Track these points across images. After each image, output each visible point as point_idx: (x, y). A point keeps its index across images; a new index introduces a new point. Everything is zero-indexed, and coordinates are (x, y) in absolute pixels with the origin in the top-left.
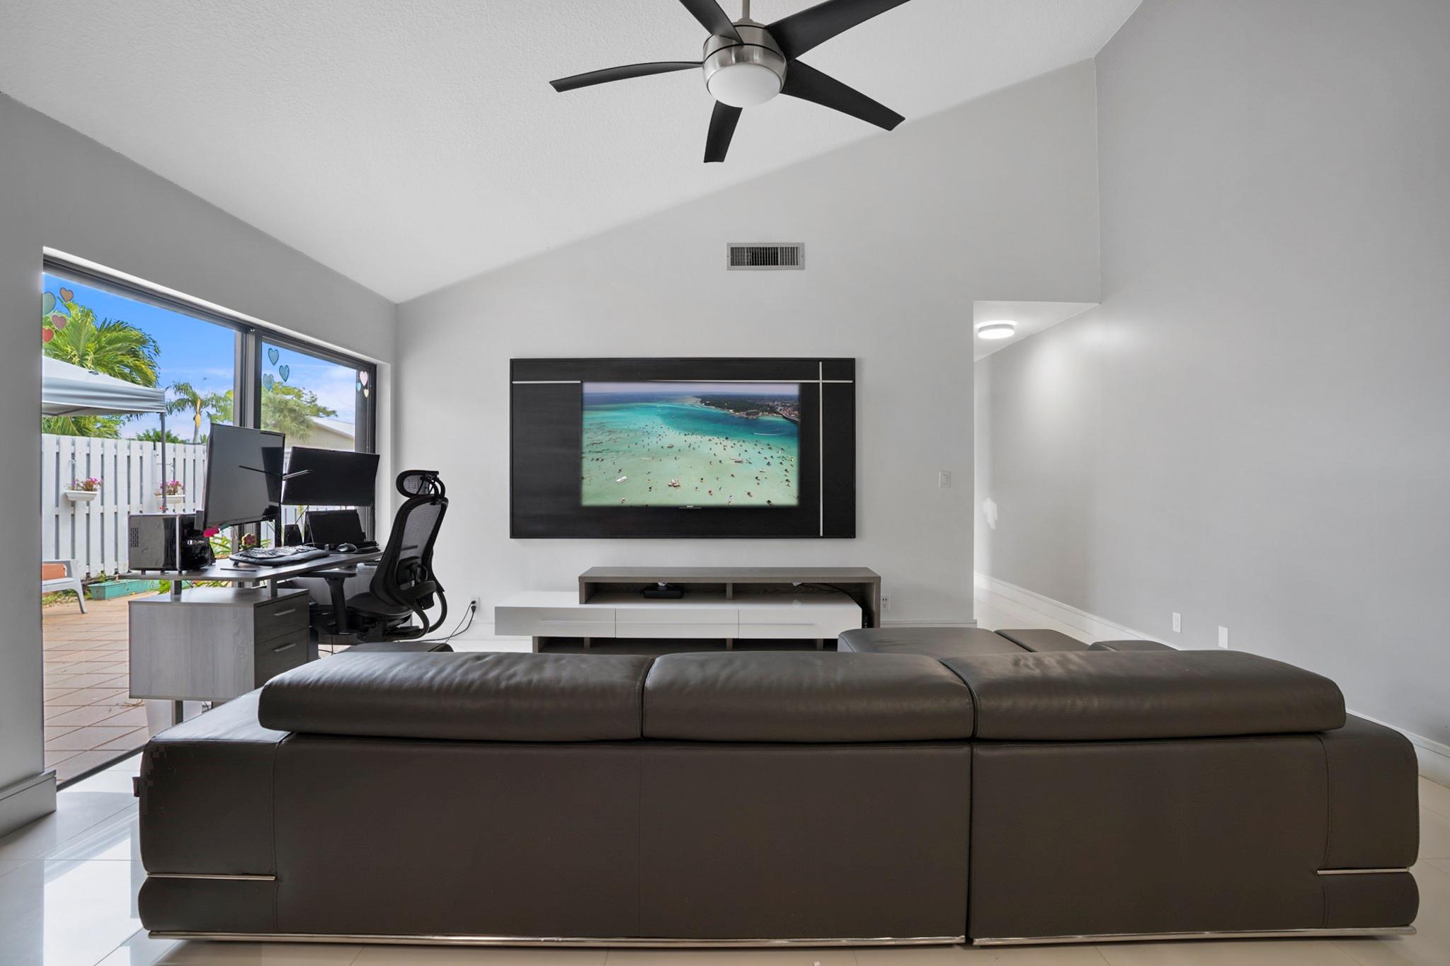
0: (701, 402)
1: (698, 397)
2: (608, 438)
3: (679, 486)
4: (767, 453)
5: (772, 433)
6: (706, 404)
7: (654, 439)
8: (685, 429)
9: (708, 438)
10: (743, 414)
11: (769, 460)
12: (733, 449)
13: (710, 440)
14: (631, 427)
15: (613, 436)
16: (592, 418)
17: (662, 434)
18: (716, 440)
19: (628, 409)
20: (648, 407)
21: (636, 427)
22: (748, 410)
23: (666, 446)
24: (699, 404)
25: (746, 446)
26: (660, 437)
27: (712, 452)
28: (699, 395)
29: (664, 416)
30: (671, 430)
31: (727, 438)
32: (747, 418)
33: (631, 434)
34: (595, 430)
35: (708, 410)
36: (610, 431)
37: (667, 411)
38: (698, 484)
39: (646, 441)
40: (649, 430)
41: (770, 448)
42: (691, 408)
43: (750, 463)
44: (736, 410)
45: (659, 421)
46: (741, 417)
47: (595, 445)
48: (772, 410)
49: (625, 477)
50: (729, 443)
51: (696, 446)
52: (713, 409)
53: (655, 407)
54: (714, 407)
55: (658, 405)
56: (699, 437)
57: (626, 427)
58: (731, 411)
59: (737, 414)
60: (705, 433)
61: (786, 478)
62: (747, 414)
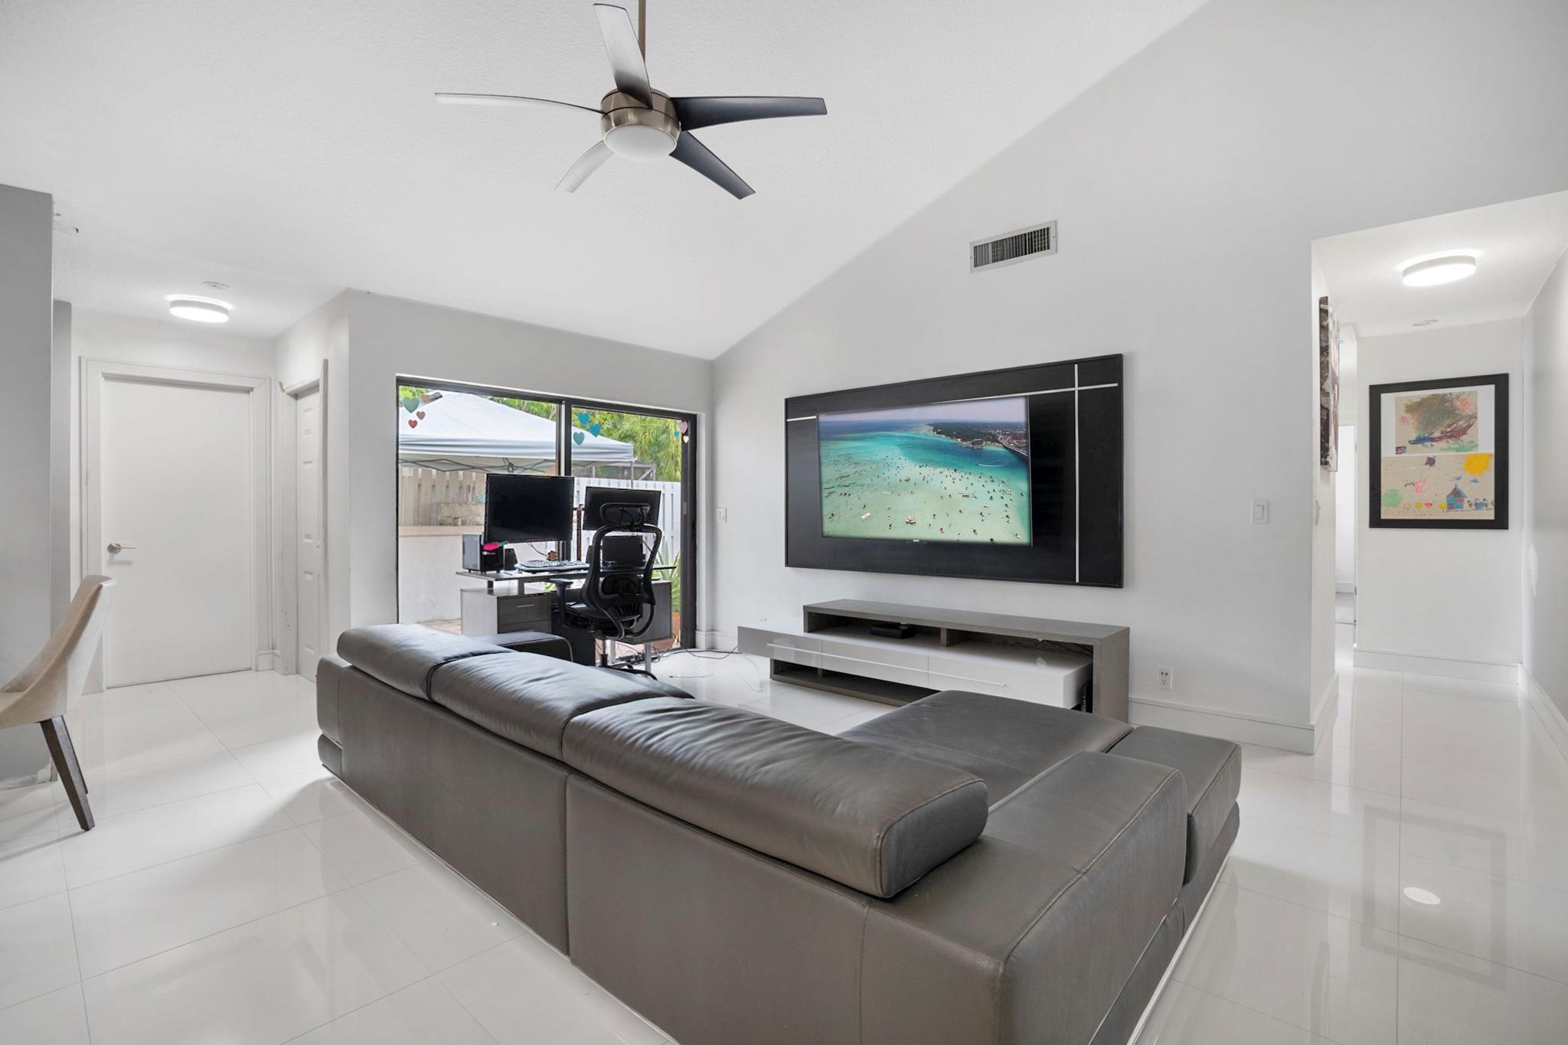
0: (934, 431)
1: (931, 425)
2: (854, 470)
3: (914, 523)
4: (990, 486)
5: (994, 464)
6: (938, 433)
7: (893, 471)
8: (921, 461)
9: (939, 470)
10: (968, 444)
11: (992, 494)
12: (961, 482)
13: (941, 472)
14: (874, 458)
15: (858, 469)
17: (901, 466)
18: (946, 472)
19: (871, 438)
20: (889, 436)
21: (878, 458)
22: (972, 439)
23: (904, 479)
24: (932, 432)
25: (973, 479)
26: (899, 469)
27: (943, 485)
28: (932, 421)
29: (903, 447)
30: (907, 461)
31: (955, 470)
32: (972, 448)
33: (874, 467)
34: (844, 462)
35: (940, 439)
36: (855, 463)
37: (905, 440)
38: (931, 521)
39: (887, 474)
40: (889, 463)
41: (992, 481)
42: (925, 437)
44: (964, 440)
45: (897, 451)
46: (967, 447)
47: (843, 479)
48: (994, 440)
49: (868, 514)
50: (957, 475)
51: (929, 479)
53: (894, 436)
54: (944, 436)
55: (897, 434)
58: (959, 440)
59: (964, 443)
60: (937, 464)
61: (1006, 514)
62: (973, 443)
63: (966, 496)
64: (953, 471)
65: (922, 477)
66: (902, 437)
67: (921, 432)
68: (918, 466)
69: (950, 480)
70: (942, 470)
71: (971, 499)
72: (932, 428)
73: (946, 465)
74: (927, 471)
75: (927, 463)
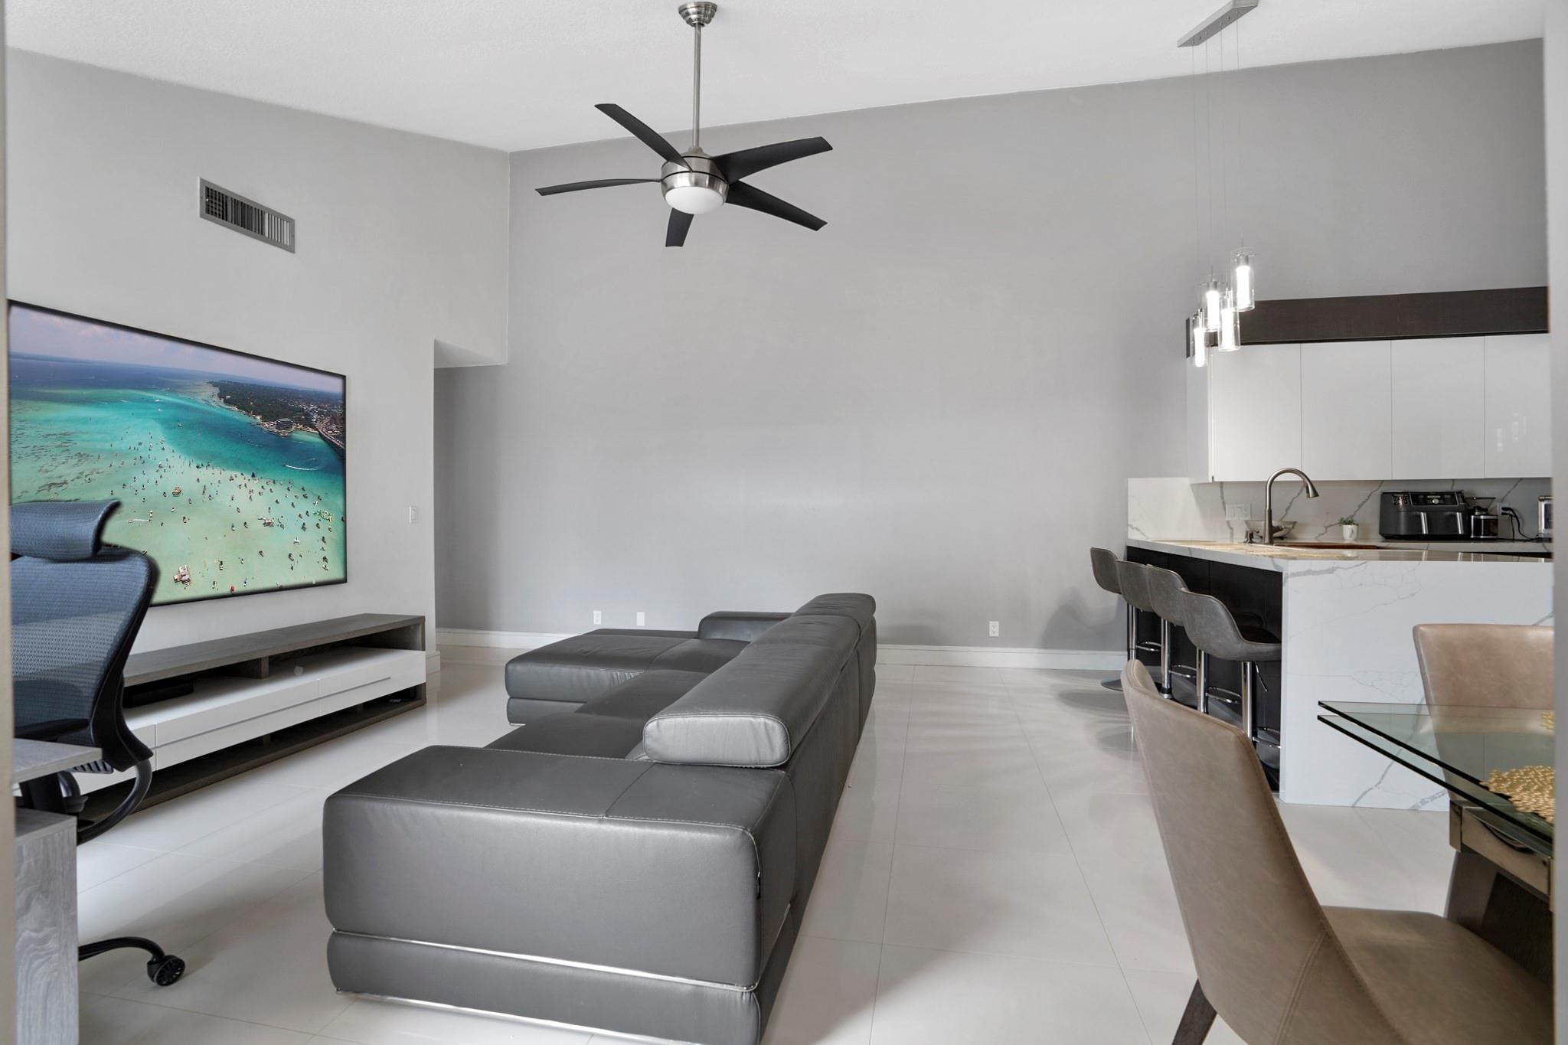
0: (220, 397)
1: (215, 385)
2: (76, 471)
3: (189, 580)
4: (304, 505)
5: (307, 465)
6: (227, 402)
7: (152, 475)
8: (198, 455)
9: (229, 473)
10: (270, 426)
11: (305, 519)
14: (117, 445)
15: (86, 467)
16: (48, 421)
17: (164, 464)
18: (240, 479)
19: (112, 401)
20: (143, 400)
21: (122, 446)
22: (278, 416)
23: (170, 490)
24: (216, 399)
25: (279, 491)
26: (161, 472)
27: (235, 504)
28: (216, 380)
29: (167, 424)
30: (177, 455)
31: (253, 476)
33: (116, 464)
34: (55, 451)
35: (229, 414)
36: (80, 455)
37: (172, 412)
39: (141, 479)
40: (145, 455)
41: (305, 496)
42: (206, 408)
43: (282, 526)
44: (264, 419)
45: (159, 433)
46: (270, 433)
47: (53, 489)
48: (308, 423)
50: (255, 485)
51: (213, 493)
52: (235, 414)
53: (151, 401)
55: (159, 397)
56: (217, 471)
57: (107, 446)
58: (258, 417)
60: (226, 463)
61: (324, 554)
62: (279, 426)
63: (269, 524)
64: (250, 478)
65: (199, 487)
66: (165, 405)
67: (199, 398)
68: (194, 466)
69: (245, 492)
70: (233, 473)
71: (277, 529)
72: (217, 391)
73: (238, 464)
74: (212, 475)
75: (208, 459)
